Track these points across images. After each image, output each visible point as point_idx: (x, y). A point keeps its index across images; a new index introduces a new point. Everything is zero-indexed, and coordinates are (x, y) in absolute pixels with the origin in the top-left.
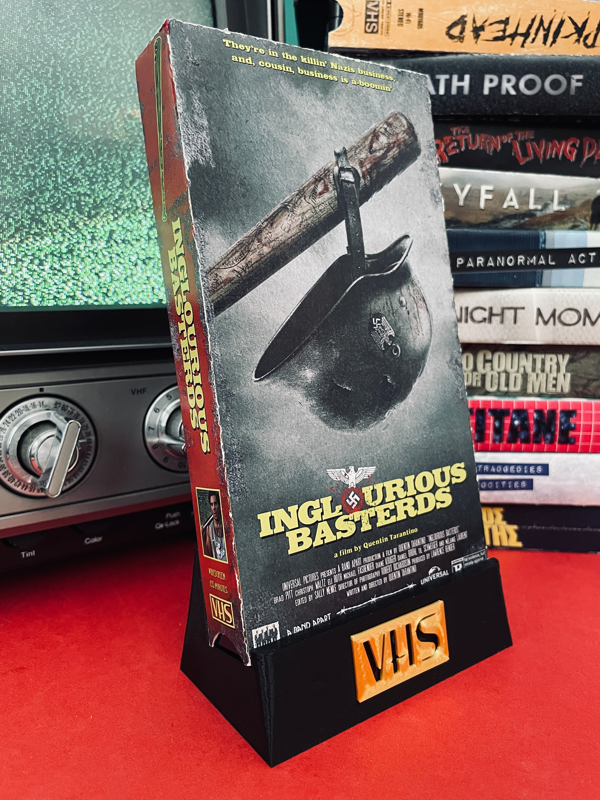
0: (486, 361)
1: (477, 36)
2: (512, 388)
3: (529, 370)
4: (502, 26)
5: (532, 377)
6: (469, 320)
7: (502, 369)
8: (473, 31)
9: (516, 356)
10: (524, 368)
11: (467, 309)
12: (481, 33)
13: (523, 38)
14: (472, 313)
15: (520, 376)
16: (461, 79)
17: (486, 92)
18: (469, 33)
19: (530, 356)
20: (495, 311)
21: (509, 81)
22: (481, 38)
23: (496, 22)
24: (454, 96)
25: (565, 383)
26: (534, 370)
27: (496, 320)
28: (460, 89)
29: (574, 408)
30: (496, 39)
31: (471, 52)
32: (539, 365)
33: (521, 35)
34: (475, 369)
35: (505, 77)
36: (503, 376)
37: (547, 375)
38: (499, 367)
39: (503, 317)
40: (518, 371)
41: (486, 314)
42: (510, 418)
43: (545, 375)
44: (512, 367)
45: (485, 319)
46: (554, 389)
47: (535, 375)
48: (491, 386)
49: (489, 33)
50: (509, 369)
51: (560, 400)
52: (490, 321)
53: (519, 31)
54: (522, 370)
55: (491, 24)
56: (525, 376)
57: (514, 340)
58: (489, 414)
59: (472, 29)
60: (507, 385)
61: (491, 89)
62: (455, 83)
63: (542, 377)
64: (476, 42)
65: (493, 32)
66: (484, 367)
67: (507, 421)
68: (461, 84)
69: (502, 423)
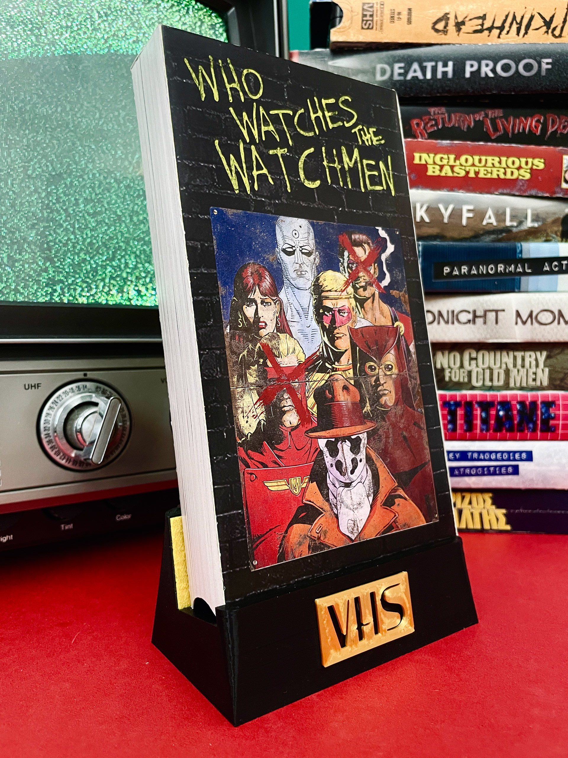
0: (471, 359)
1: (459, 30)
2: (496, 383)
3: (511, 366)
4: (480, 21)
5: (514, 373)
6: (455, 322)
7: (486, 365)
8: (455, 26)
9: (498, 354)
10: (506, 364)
11: (453, 312)
12: (462, 27)
13: (498, 31)
14: (457, 316)
15: (503, 372)
16: (445, 65)
17: (468, 75)
18: (451, 27)
19: (511, 354)
20: (478, 313)
21: (487, 65)
22: (462, 31)
23: (475, 18)
24: (439, 79)
25: (544, 377)
26: (515, 366)
27: (479, 321)
28: (445, 74)
29: (553, 400)
30: (476, 32)
31: (454, 42)
32: (519, 362)
33: (497, 28)
34: (462, 366)
35: (484, 62)
36: (487, 372)
37: (527, 370)
38: (483, 363)
39: (485, 318)
40: (501, 367)
41: (470, 317)
42: (495, 409)
43: (525, 370)
44: (495, 364)
45: (469, 321)
46: (534, 383)
47: (516, 370)
48: (477, 382)
49: (469, 27)
50: (492, 365)
51: (540, 393)
52: (474, 322)
53: (495, 25)
54: (504, 366)
55: (471, 20)
56: (507, 372)
57: (496, 338)
58: (476, 406)
59: (454, 24)
60: (491, 380)
61: (472, 73)
62: (440, 69)
63: (523, 372)
64: (458, 35)
65: (472, 26)
66: (470, 365)
67: (493, 412)
68: (445, 69)
69: (488, 414)
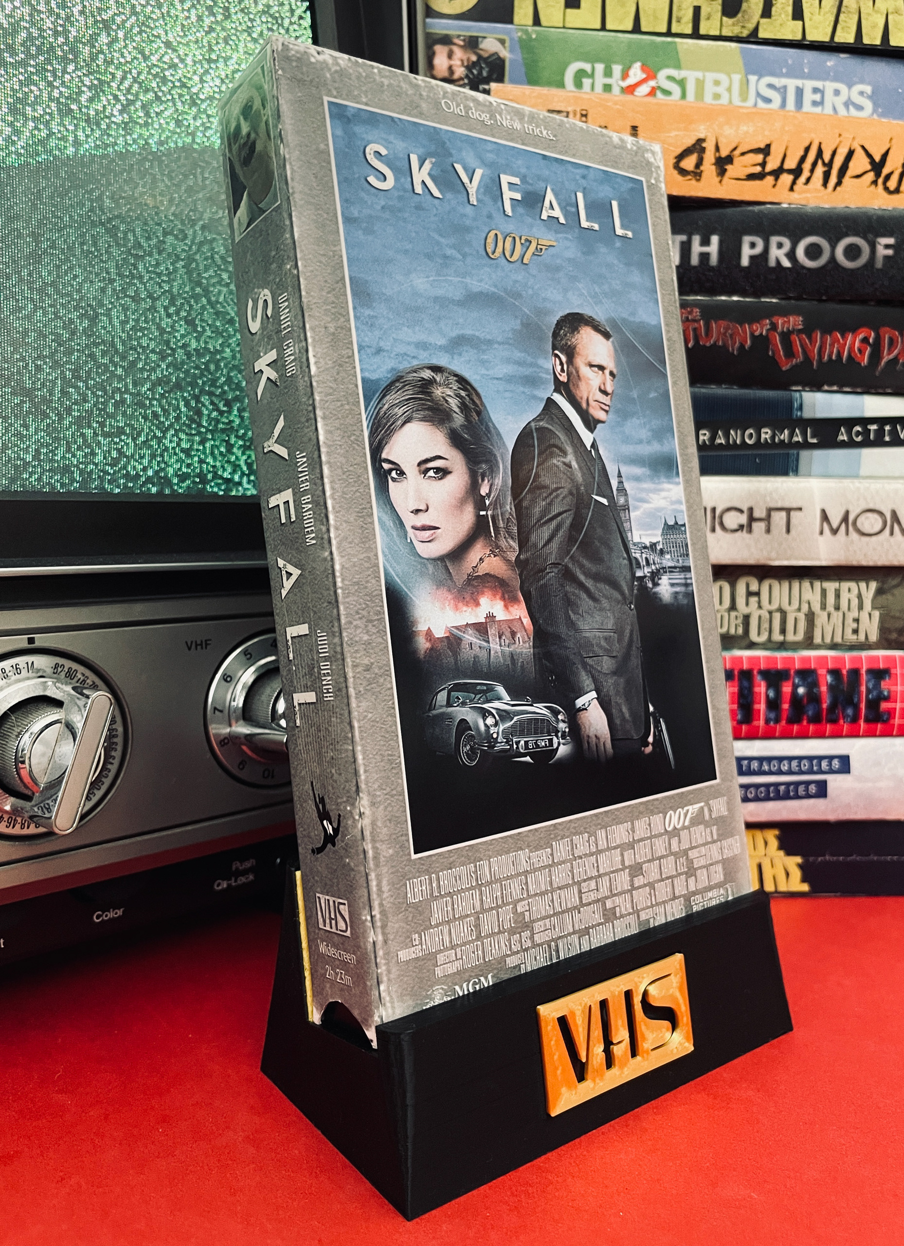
0: (749, 594)
2: (790, 637)
3: (816, 607)
5: (821, 618)
6: (718, 528)
7: (775, 606)
9: (796, 585)
10: (809, 604)
11: (714, 510)
14: (721, 517)
15: (803, 617)
19: (817, 584)
20: (757, 514)
25: (871, 627)
26: (823, 606)
27: (759, 527)
29: (886, 666)
32: (831, 599)
34: (733, 607)
36: (777, 617)
37: (844, 614)
38: (770, 603)
39: (769, 523)
40: (799, 609)
41: (743, 519)
42: (790, 683)
43: (840, 614)
44: (789, 604)
45: (741, 527)
46: (855, 637)
47: (825, 614)
48: (759, 634)
50: (785, 606)
51: (864, 654)
52: (750, 529)
54: (805, 607)
55: (743, 154)
56: (810, 617)
57: (787, 559)
58: (758, 678)
60: (783, 631)
63: (836, 617)
66: (747, 604)
67: (787, 689)
69: (778, 692)
